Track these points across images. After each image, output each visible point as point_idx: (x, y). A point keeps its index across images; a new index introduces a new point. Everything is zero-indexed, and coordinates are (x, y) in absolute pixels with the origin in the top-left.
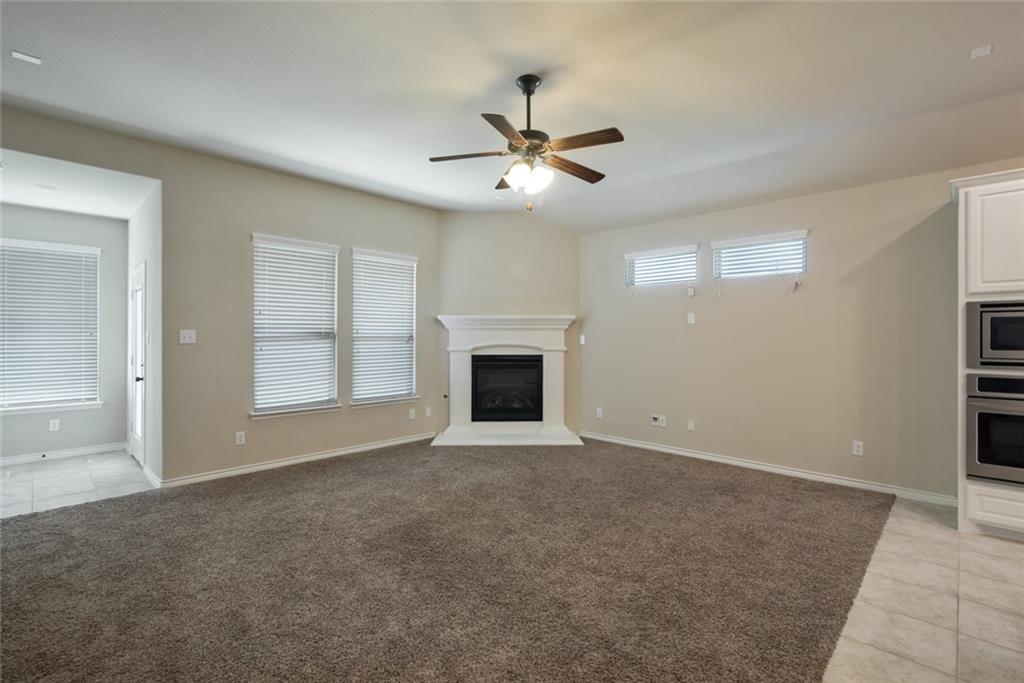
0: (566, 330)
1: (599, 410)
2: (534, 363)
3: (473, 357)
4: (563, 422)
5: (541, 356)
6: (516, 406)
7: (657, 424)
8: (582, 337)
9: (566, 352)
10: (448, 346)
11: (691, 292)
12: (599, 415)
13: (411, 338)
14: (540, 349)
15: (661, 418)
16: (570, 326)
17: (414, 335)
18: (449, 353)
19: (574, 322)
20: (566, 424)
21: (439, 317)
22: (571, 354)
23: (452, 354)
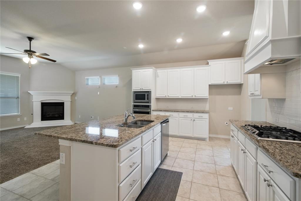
0: (71, 96)
1: (80, 116)
2: (62, 105)
3: (42, 103)
4: (70, 119)
5: (64, 103)
6: (56, 116)
7: (92, 118)
8: (76, 98)
9: (71, 101)
10: (33, 100)
11: (98, 87)
12: (80, 117)
13: (18, 97)
14: (63, 101)
15: (93, 117)
16: (72, 95)
17: (19, 97)
18: (33, 102)
19: (73, 94)
20: (71, 120)
21: (29, 92)
22: (73, 102)
23: (34, 102)
